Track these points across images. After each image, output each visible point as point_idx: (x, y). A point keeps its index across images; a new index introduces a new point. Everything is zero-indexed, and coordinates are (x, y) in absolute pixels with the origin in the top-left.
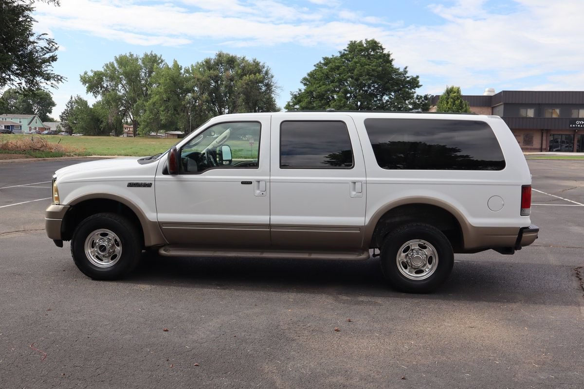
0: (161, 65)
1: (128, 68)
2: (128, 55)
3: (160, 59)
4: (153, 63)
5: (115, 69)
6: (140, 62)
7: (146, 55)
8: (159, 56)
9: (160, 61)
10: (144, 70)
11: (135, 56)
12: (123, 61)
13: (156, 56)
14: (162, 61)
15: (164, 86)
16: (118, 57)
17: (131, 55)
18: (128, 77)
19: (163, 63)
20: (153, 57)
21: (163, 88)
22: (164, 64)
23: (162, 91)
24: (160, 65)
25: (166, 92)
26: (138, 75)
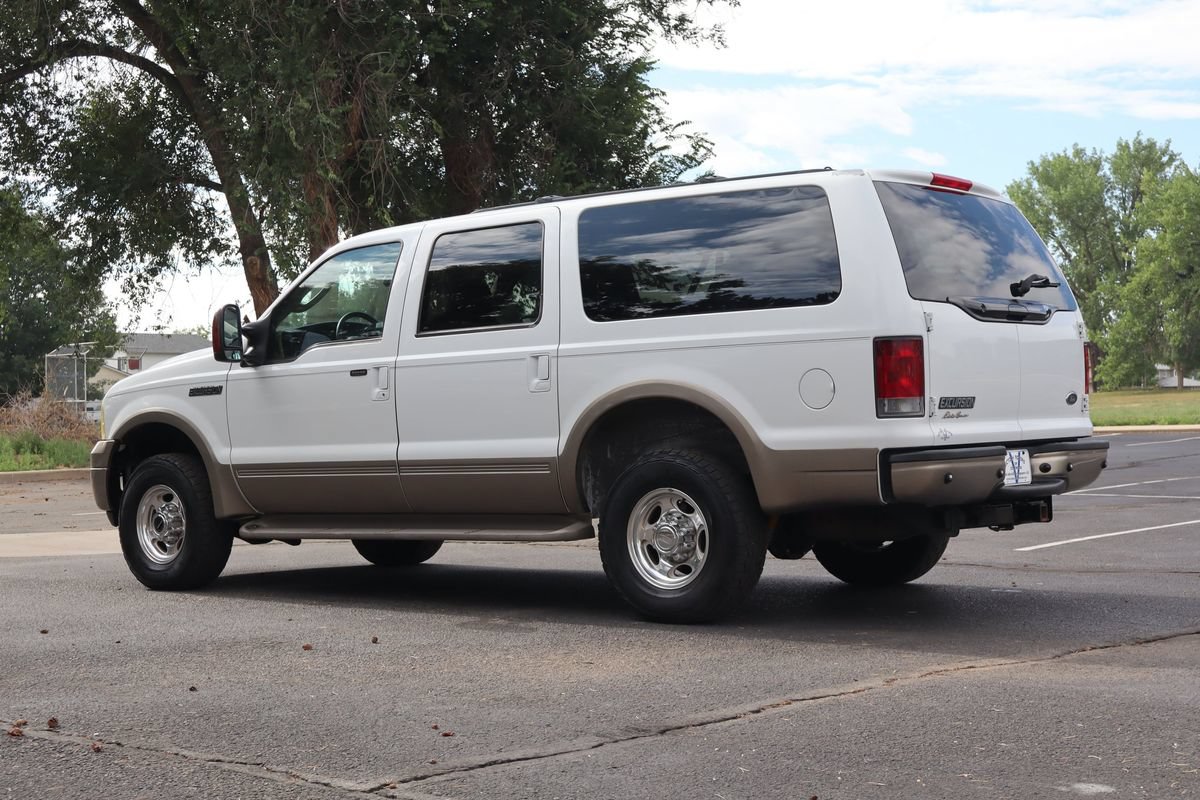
0: (1169, 171)
1: (1067, 192)
2: (1070, 153)
3: (1164, 153)
4: (1143, 166)
5: (1031, 198)
6: (1106, 169)
7: (1123, 147)
8: (1160, 143)
9: (1165, 159)
10: (1117, 193)
11: (1089, 152)
12: (1053, 173)
13: (1151, 146)
14: (1172, 159)
15: (1173, 233)
16: (1037, 162)
17: (1079, 153)
18: (1068, 217)
19: (1177, 163)
20: (1145, 148)
21: (1168, 236)
22: (1177, 167)
23: (1165, 246)
24: (1167, 169)
25: (1179, 249)
26: (1100, 208)
